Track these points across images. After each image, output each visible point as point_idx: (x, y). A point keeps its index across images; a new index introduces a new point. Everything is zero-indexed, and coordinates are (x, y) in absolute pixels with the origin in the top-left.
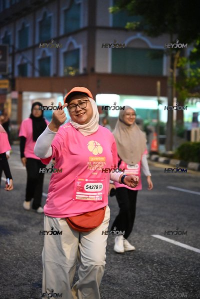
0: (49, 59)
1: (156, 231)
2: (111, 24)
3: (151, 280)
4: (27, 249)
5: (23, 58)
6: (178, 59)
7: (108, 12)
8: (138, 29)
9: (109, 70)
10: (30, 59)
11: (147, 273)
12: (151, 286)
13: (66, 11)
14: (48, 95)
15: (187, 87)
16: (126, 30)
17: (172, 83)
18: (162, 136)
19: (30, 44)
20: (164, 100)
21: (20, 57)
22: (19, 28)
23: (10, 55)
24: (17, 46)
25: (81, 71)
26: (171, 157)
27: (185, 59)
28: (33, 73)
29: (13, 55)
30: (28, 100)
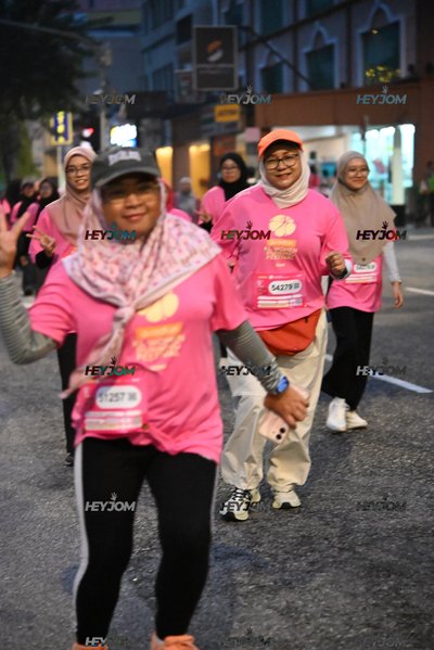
10: (287, 55)
14: (330, 131)
19: (287, 20)
21: (267, 51)
23: (240, 50)
24: (258, 29)
25: (403, 72)
28: (295, 84)
29: (248, 49)
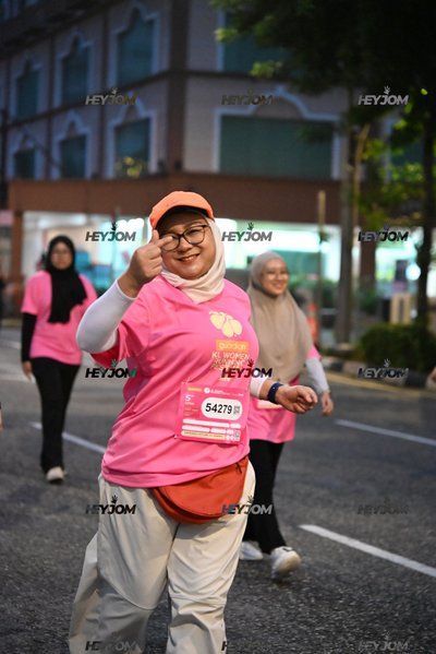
0: (82, 140)
1: (308, 516)
2: (219, 66)
3: (295, 623)
4: (25, 554)
5: (26, 137)
6: (365, 143)
7: (214, 40)
8: (278, 78)
9: (214, 166)
10: (41, 139)
11: (287, 607)
12: (293, 635)
13: (122, 37)
14: (79, 219)
15: (383, 205)
16: (253, 79)
17: (351, 195)
18: (327, 312)
19: (42, 107)
20: (334, 231)
21: (20, 136)
22: (17, 73)
24: (13, 111)
25: (153, 167)
26: (347, 356)
27: (379, 143)
28: (48, 171)
29: (4, 131)
30: (35, 230)
